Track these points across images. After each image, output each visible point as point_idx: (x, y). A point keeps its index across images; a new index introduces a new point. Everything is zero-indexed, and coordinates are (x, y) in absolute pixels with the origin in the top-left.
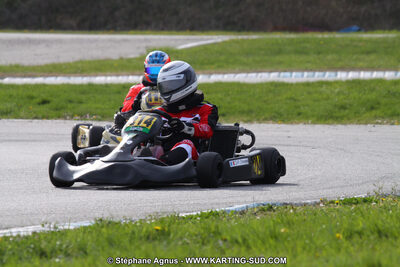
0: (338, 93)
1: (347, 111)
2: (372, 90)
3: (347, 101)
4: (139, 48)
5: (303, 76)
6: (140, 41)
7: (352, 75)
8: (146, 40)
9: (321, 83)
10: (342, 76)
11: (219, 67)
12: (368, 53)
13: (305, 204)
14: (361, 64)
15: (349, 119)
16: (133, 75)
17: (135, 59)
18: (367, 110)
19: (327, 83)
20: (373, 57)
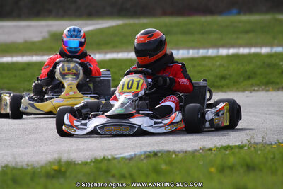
0: (220, 66)
1: (227, 81)
2: (250, 62)
3: (226, 72)
4: (41, 32)
5: (188, 53)
6: (42, 26)
7: (232, 51)
8: (47, 26)
9: (204, 58)
10: (224, 52)
11: (114, 47)
12: (247, 32)
13: (186, 152)
14: (240, 42)
15: (228, 87)
16: (37, 55)
17: (39, 42)
18: (245, 79)
19: (210, 58)
20: (251, 35)
